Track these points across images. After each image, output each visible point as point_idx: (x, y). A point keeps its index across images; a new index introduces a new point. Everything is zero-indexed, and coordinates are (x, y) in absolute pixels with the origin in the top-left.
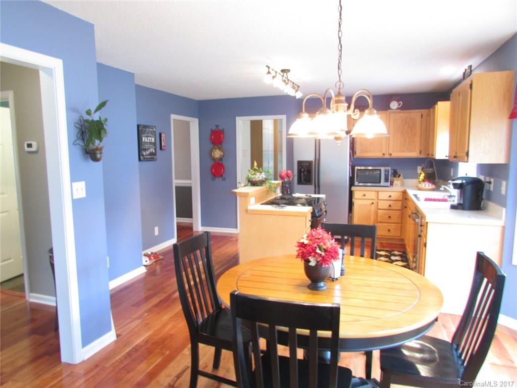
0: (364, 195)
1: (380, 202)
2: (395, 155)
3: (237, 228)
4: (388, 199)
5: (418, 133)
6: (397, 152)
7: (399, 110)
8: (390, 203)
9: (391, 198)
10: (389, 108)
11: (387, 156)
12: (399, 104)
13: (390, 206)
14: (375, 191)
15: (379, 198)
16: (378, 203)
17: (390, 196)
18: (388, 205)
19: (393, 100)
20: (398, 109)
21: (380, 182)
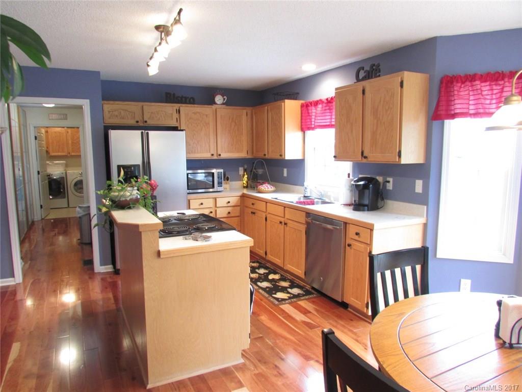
0: (202, 204)
1: (218, 210)
2: (225, 155)
3: (13, 276)
4: (226, 205)
5: (245, 132)
6: (226, 152)
7: (224, 106)
8: (229, 209)
9: (229, 205)
10: (215, 103)
11: (215, 157)
12: (224, 99)
13: (229, 213)
14: (213, 198)
15: (217, 206)
16: (216, 211)
17: (229, 202)
18: (227, 212)
19: (217, 95)
20: (223, 104)
21: (213, 187)
